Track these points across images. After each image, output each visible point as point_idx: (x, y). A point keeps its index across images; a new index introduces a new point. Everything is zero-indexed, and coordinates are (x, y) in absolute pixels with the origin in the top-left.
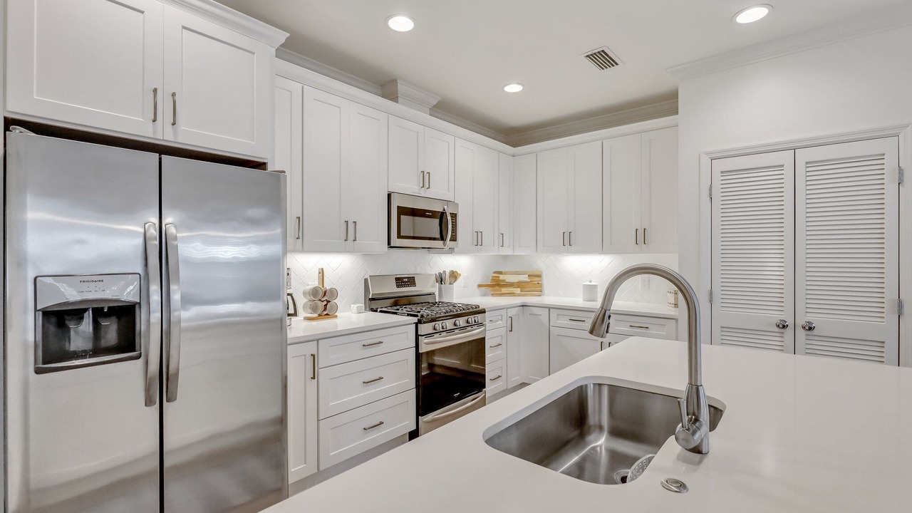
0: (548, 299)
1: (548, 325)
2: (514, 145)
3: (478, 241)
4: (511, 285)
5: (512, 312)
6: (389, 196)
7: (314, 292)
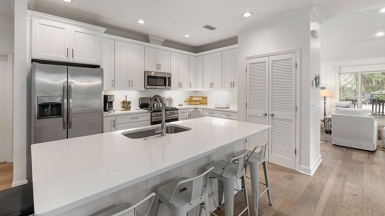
0: (208, 106)
1: (203, 115)
2: (196, 53)
3: (180, 85)
4: (196, 101)
5: (191, 110)
6: (145, 72)
7: (124, 102)
